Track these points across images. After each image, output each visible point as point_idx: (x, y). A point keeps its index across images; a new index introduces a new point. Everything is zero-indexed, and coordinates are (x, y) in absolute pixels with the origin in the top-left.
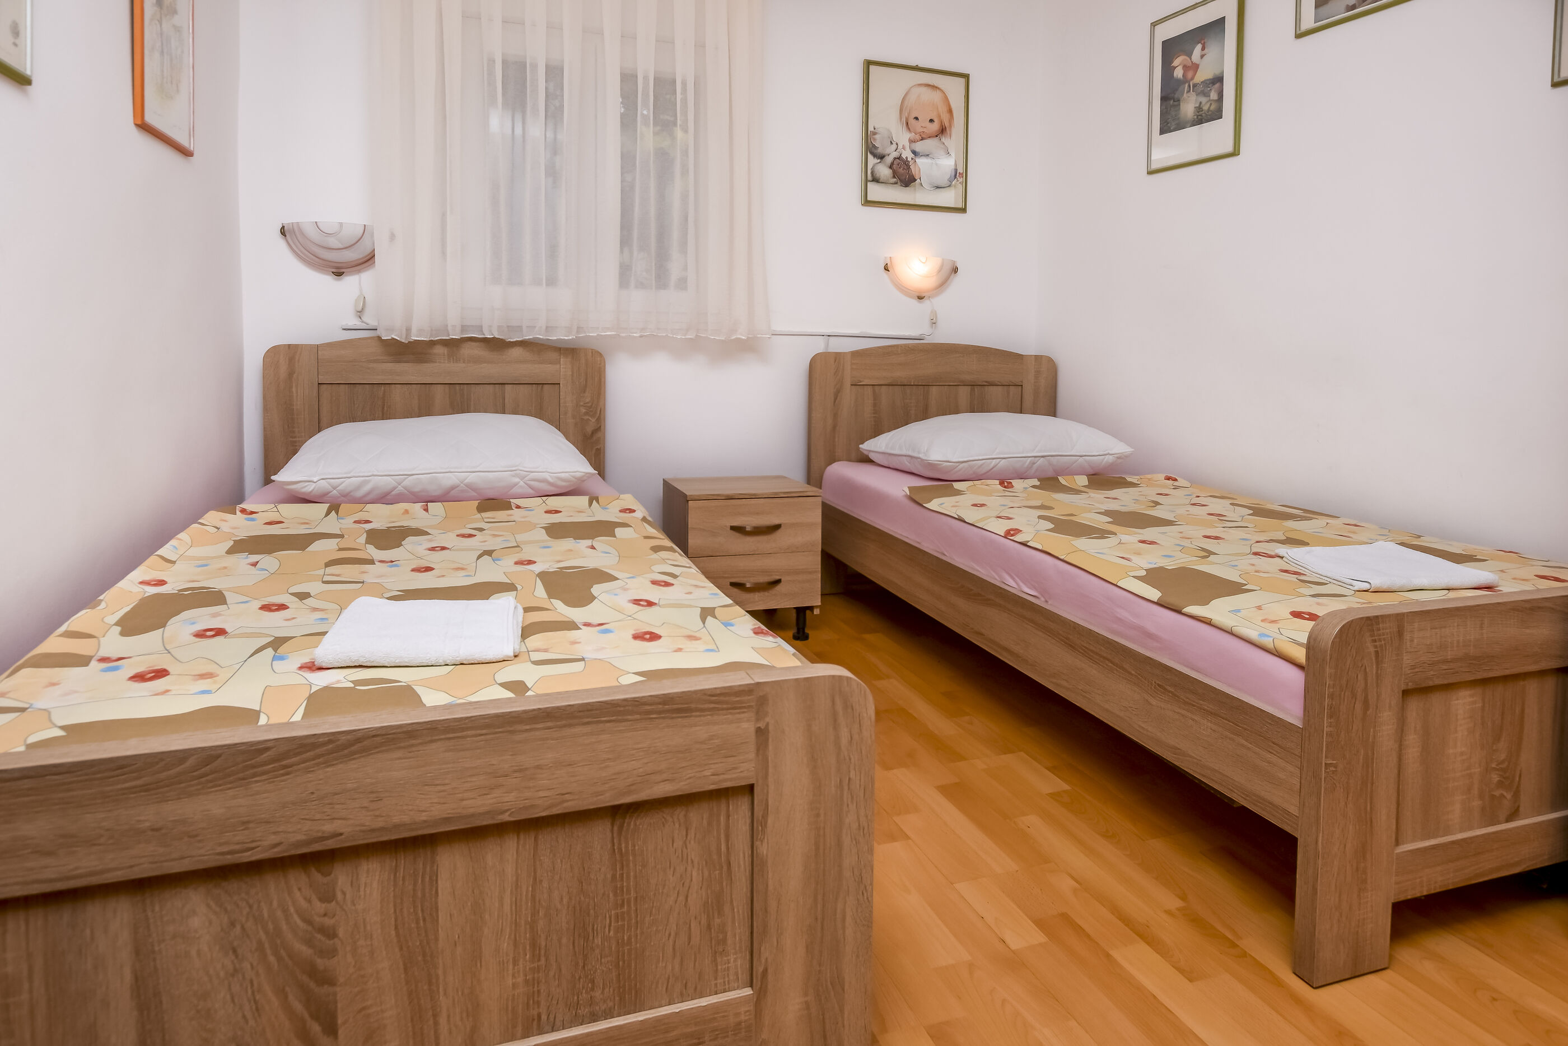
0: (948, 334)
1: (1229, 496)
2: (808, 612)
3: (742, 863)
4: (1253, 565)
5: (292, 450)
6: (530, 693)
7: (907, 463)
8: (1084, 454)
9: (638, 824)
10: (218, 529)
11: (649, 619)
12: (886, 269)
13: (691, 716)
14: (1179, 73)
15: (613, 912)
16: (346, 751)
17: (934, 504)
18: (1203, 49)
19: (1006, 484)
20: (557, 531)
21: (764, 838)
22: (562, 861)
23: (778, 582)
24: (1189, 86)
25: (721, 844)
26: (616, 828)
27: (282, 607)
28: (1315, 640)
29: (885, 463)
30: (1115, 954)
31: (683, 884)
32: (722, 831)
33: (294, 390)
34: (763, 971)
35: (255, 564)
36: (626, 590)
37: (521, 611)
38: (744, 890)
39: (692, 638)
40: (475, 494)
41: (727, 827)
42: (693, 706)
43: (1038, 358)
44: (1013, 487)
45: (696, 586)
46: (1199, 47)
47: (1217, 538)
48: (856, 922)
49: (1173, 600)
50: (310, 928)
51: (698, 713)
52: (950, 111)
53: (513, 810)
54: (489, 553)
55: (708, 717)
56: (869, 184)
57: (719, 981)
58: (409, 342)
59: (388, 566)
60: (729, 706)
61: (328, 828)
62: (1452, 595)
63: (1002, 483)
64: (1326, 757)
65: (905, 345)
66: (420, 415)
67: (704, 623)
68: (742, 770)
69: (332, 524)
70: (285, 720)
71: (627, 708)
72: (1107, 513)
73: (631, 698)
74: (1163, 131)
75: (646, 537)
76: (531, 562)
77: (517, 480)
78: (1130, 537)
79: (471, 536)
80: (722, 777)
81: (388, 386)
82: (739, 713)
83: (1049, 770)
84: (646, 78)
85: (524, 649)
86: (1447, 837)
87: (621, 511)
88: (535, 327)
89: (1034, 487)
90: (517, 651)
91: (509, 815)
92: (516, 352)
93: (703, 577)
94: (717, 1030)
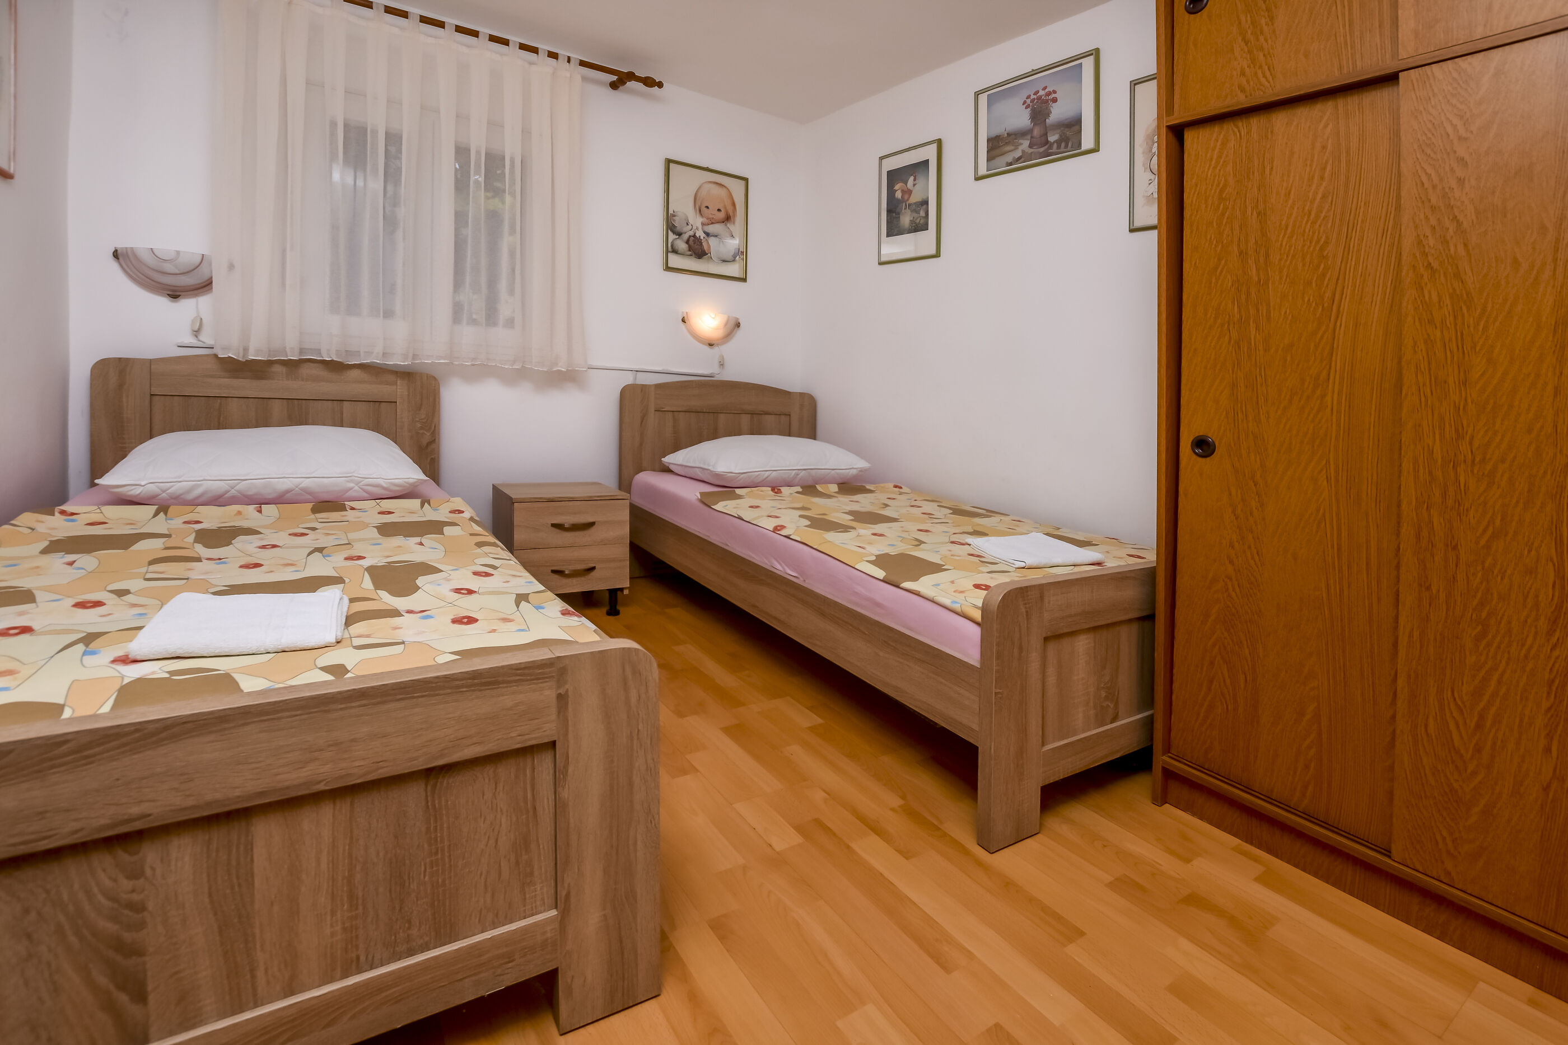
0: (733, 374)
1: (938, 500)
2: (619, 593)
3: (546, 807)
4: (950, 551)
5: (121, 454)
6: (349, 675)
7: (699, 473)
8: (835, 468)
9: (450, 782)
10: (33, 529)
11: (467, 605)
12: (683, 321)
13: (498, 688)
14: (898, 195)
15: (428, 860)
16: (154, 739)
17: (720, 506)
18: (915, 180)
19: (776, 490)
20: (387, 530)
21: (565, 784)
22: (378, 821)
23: (593, 568)
24: (906, 205)
25: (527, 793)
26: (429, 788)
27: (98, 604)
28: (987, 605)
29: (683, 473)
30: (854, 846)
31: (493, 830)
32: (528, 782)
33: (124, 400)
34: (566, 895)
35: (71, 564)
36: (449, 580)
37: (346, 601)
38: (549, 829)
39: (506, 620)
40: (310, 497)
41: (533, 778)
42: (500, 679)
43: (802, 395)
44: (781, 492)
45: (514, 576)
46: (912, 178)
47: (927, 531)
48: (646, 845)
49: (893, 578)
50: (116, 906)
51: (505, 685)
52: (734, 204)
53: (329, 780)
54: (320, 550)
55: (515, 687)
56: (670, 255)
57: (527, 908)
58: (246, 361)
59: (214, 563)
60: (533, 677)
61: (135, 810)
62: (1077, 569)
63: (773, 490)
64: (995, 688)
65: (699, 381)
66: (257, 426)
67: (518, 608)
68: (545, 730)
69: (161, 524)
70: (91, 712)
71: (439, 684)
72: (850, 513)
73: (442, 676)
74: (888, 235)
75: (471, 535)
76: (360, 558)
77: (352, 485)
78: (865, 531)
79: (303, 534)
80: (527, 737)
81: (225, 398)
82: (541, 683)
83: (808, 709)
84: (478, 153)
85: (347, 635)
86: (1074, 737)
87: (450, 512)
88: (372, 353)
89: (797, 492)
90: (339, 638)
91: (325, 785)
92: (355, 373)
93: (521, 568)
94: (526, 948)
